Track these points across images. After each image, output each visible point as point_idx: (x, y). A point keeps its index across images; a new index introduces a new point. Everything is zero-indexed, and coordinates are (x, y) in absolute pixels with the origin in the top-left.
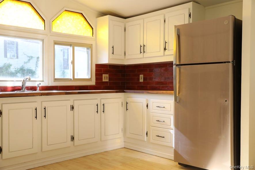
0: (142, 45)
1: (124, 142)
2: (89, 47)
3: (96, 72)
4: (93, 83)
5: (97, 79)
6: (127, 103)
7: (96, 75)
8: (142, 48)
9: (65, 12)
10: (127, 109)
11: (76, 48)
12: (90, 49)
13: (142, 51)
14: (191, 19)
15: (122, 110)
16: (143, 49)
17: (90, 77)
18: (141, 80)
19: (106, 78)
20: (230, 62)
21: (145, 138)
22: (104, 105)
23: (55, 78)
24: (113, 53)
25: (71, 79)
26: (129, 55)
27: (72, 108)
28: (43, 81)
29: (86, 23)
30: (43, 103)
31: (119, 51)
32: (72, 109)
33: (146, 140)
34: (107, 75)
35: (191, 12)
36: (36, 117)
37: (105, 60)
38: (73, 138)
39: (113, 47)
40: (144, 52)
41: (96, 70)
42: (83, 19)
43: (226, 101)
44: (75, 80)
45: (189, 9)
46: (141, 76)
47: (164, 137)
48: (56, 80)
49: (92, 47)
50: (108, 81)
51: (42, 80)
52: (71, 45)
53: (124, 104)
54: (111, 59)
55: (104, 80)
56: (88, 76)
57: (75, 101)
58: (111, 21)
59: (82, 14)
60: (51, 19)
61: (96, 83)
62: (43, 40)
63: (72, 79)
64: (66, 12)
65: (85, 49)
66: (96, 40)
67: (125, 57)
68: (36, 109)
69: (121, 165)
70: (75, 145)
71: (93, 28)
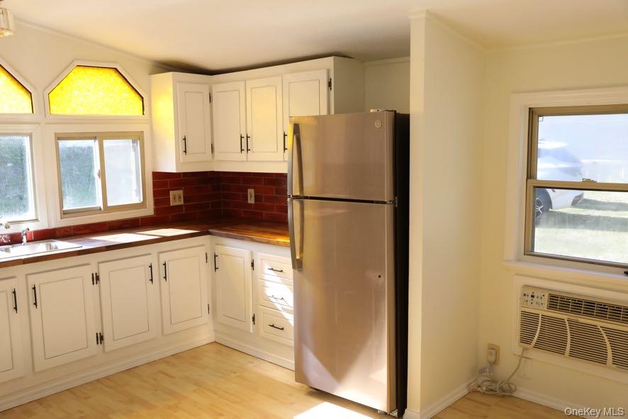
0: (244, 135)
1: (215, 330)
2: (138, 137)
3: (154, 188)
4: (149, 211)
5: (156, 202)
6: (215, 256)
7: (156, 194)
8: (244, 140)
9: (76, 70)
10: (216, 269)
11: (107, 143)
12: (138, 142)
13: (244, 147)
14: (332, 92)
15: (207, 268)
16: (245, 143)
17: (142, 200)
18: (251, 201)
19: (177, 198)
20: (385, 203)
21: (251, 328)
22: (165, 264)
23: (64, 209)
24: (185, 152)
25: (100, 209)
26: (221, 152)
27: (96, 278)
28: (37, 220)
29: (127, 88)
30: (29, 277)
31: (198, 145)
32: (95, 282)
33: (252, 332)
34: (180, 192)
35: (332, 77)
36: (16, 308)
37: (170, 165)
38: (100, 338)
39: (185, 139)
40: (248, 150)
41: (155, 185)
42: (119, 80)
43: (380, 276)
44: (107, 209)
45: (328, 72)
46: (251, 192)
47: (282, 329)
48: (65, 214)
49: (143, 137)
50: (182, 203)
51: (35, 218)
52: (95, 138)
53: (211, 258)
54: (183, 163)
55: (172, 204)
56: (138, 198)
57: (101, 265)
58: (178, 84)
59: (116, 69)
60: (45, 90)
61: (156, 210)
62: (30, 135)
63: (102, 208)
64: (79, 68)
65: (127, 143)
66: (150, 122)
67: (213, 156)
68: (14, 292)
69: (194, 391)
70: (107, 350)
71: (142, 98)
